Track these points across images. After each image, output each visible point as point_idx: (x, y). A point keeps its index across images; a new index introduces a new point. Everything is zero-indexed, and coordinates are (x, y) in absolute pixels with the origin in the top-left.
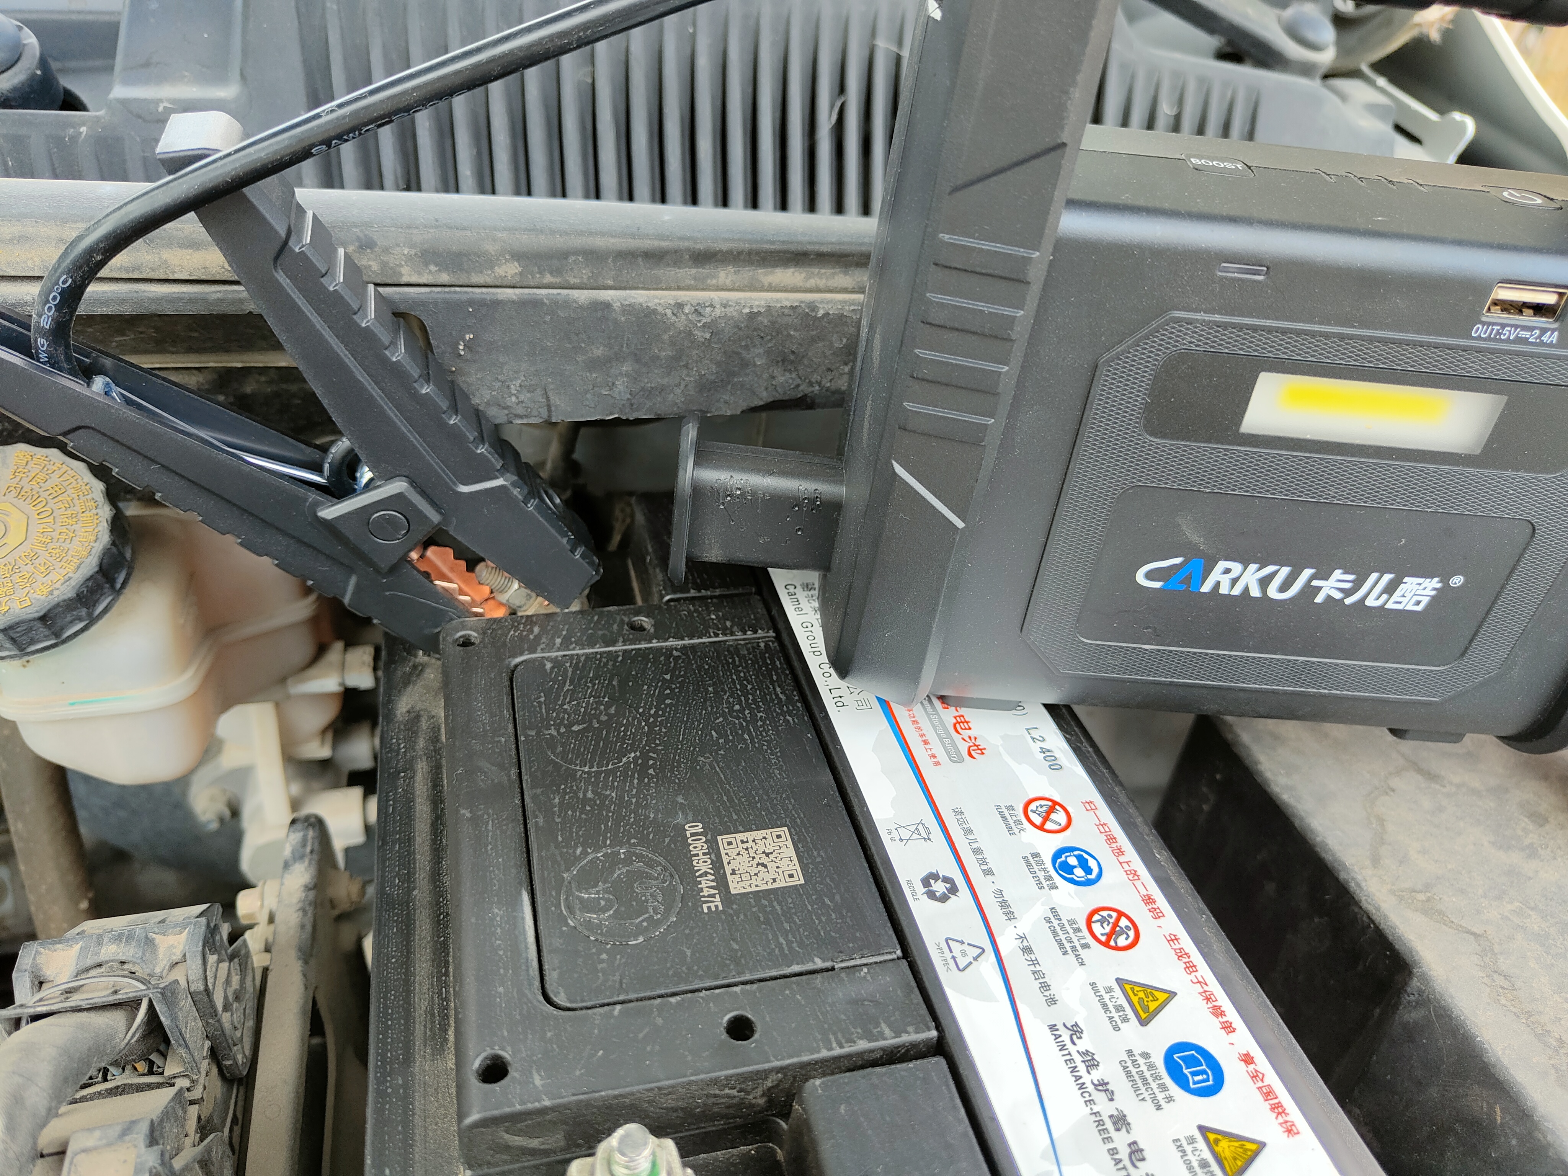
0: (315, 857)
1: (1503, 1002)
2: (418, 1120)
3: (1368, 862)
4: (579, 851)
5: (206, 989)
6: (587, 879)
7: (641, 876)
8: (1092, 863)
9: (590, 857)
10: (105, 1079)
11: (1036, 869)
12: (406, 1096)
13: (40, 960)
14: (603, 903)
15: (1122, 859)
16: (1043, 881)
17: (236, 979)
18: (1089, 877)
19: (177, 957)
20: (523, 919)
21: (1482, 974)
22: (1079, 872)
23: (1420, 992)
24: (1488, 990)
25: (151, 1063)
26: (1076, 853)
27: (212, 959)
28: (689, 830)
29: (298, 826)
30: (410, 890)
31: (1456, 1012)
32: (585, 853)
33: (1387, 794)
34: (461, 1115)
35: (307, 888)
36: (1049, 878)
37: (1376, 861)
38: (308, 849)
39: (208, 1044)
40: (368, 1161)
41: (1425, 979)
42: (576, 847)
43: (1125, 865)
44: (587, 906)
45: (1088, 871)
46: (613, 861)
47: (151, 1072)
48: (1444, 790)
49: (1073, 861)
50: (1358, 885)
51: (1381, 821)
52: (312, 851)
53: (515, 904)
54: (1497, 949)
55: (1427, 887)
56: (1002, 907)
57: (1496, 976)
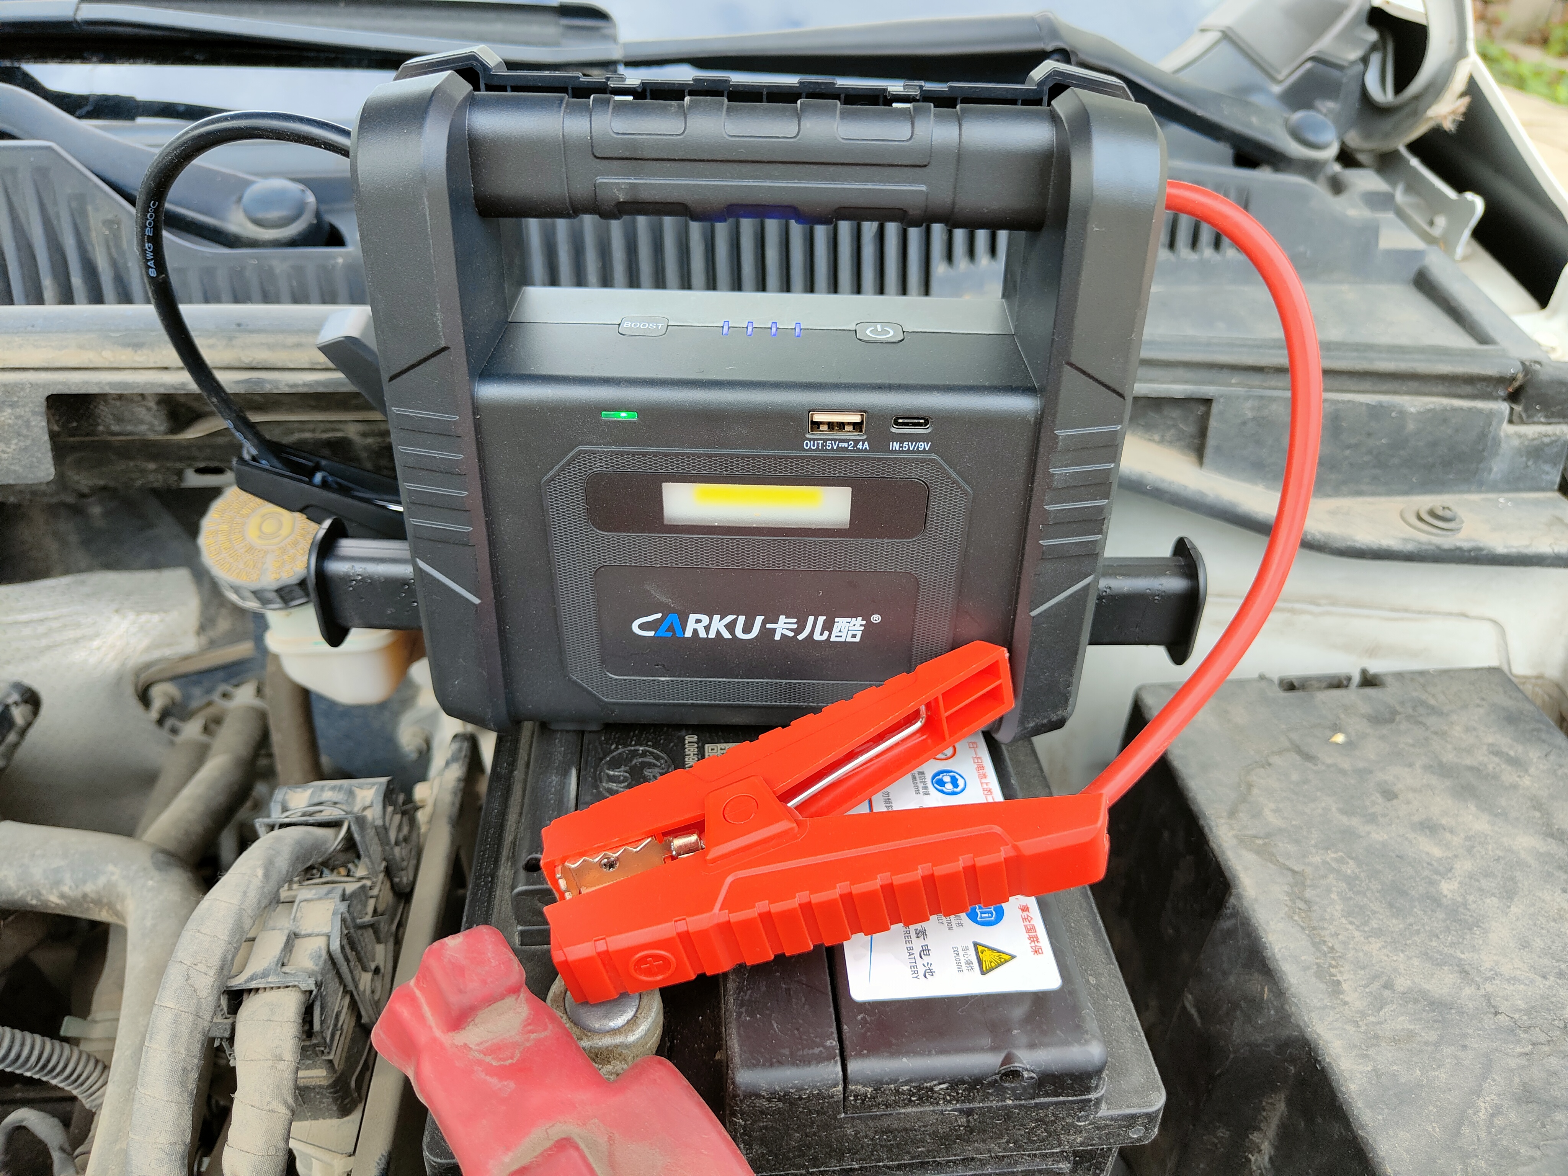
0: (467, 760)
1: (1296, 918)
2: (497, 902)
3: (1225, 814)
4: (613, 747)
5: (384, 825)
6: (615, 764)
7: (650, 765)
8: (961, 782)
9: (619, 751)
10: (321, 877)
11: (918, 781)
12: (492, 887)
13: (287, 797)
14: (622, 778)
15: (984, 781)
16: (921, 789)
17: (405, 830)
18: (955, 790)
19: (367, 803)
20: (570, 784)
21: (1286, 898)
22: (949, 787)
23: (1234, 907)
24: (1287, 909)
25: (349, 871)
26: (951, 774)
27: (390, 809)
28: (688, 739)
29: (459, 739)
30: (512, 771)
31: (1253, 921)
32: (617, 748)
33: (1263, 767)
34: (513, 887)
35: (459, 780)
36: (926, 788)
37: (1232, 813)
38: (463, 754)
39: (384, 864)
40: (465, 919)
41: (1239, 897)
42: (612, 744)
43: (985, 786)
44: (611, 779)
45: (955, 785)
46: (634, 754)
47: (348, 875)
48: (1315, 768)
49: (947, 779)
50: (1211, 829)
51: (1250, 786)
52: (465, 756)
53: (565, 774)
54: (1308, 882)
55: (1268, 835)
56: (886, 802)
57: (1298, 901)
